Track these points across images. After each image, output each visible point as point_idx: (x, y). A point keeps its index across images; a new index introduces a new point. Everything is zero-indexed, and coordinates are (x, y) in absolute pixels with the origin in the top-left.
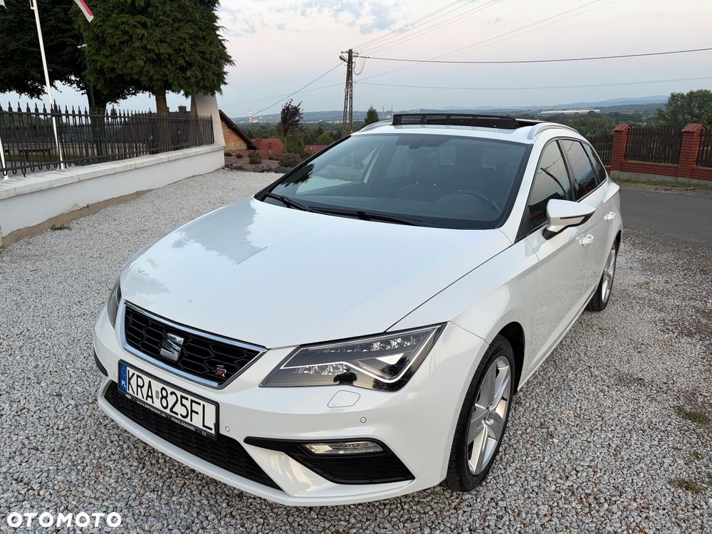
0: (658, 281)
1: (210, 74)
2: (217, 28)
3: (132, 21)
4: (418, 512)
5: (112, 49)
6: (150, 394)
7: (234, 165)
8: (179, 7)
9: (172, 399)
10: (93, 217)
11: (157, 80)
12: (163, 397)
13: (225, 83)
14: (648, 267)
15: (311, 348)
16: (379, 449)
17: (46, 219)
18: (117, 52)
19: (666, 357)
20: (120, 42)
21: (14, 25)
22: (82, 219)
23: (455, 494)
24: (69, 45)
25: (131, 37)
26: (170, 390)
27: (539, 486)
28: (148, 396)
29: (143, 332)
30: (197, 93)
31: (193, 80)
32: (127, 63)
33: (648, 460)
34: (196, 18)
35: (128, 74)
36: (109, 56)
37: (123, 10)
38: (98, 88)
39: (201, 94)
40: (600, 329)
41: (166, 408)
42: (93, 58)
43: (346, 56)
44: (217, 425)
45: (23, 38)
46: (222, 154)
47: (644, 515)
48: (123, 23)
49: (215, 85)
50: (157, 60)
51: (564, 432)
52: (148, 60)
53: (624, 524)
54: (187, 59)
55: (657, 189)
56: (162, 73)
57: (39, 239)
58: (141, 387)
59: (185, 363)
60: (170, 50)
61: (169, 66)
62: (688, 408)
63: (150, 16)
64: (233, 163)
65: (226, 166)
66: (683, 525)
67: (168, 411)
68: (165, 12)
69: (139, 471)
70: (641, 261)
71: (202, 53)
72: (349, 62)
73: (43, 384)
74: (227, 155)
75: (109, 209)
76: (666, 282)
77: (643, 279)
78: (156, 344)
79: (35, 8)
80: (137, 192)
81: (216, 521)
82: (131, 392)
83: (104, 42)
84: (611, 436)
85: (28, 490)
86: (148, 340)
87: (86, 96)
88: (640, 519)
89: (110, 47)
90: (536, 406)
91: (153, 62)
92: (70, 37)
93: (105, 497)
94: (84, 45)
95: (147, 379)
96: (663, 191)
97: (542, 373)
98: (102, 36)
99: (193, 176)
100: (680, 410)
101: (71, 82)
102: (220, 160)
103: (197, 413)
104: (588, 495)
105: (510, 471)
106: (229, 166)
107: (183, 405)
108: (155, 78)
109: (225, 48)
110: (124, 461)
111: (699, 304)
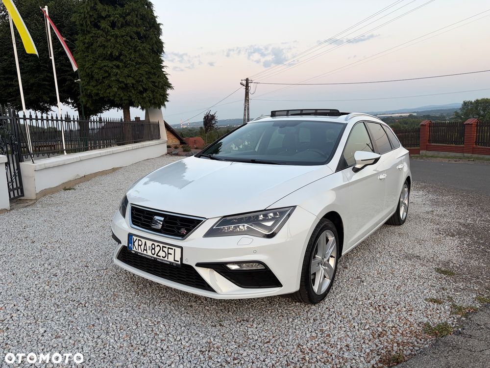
0: (440, 210)
1: (158, 95)
2: (163, 67)
3: (110, 65)
4: (286, 313)
5: (97, 82)
6: (145, 249)
7: (173, 153)
8: (139, 55)
9: (157, 249)
10: (88, 183)
11: (125, 100)
12: (153, 249)
13: (168, 101)
14: (435, 203)
15: (228, 218)
16: (263, 268)
17: (61, 183)
18: (100, 83)
19: (435, 246)
20: (103, 77)
21: (34, 68)
22: (81, 184)
23: (307, 306)
24: (68, 80)
25: (109, 74)
26: (156, 244)
27: (353, 303)
28: (144, 250)
29: (142, 218)
30: (149, 107)
31: (147, 99)
32: (106, 90)
33: (415, 291)
34: (150, 62)
35: (107, 97)
36: (95, 86)
37: (105, 58)
38: (87, 106)
39: (152, 108)
40: (399, 234)
41: (154, 254)
42: (86, 87)
43: (244, 82)
44: (182, 259)
45: (39, 76)
46: (165, 146)
47: (409, 313)
48: (105, 66)
49: (161, 102)
50: (125, 88)
51: (370, 280)
52: (120, 88)
53: (397, 317)
54: (144, 86)
55: (449, 161)
56: (128, 95)
57: (57, 195)
58: (141, 246)
59: (165, 230)
60: (133, 81)
61: (133, 91)
62: (443, 269)
63: (121, 61)
64: (172, 152)
65: (168, 153)
66: (430, 317)
67: (155, 256)
68: (131, 59)
69: (136, 296)
70: (431, 200)
71: (154, 82)
72: (246, 86)
73: (77, 262)
74: (168, 147)
75: (97, 178)
76: (445, 211)
77: (431, 209)
78: (149, 222)
79: (52, 58)
80: (113, 169)
81: (179, 315)
82: (134, 249)
83: (92, 77)
84: (396, 281)
85: (79, 304)
86: (144, 221)
87: (77, 112)
88: (406, 315)
89: (96, 80)
90: (355, 269)
91: (123, 89)
92: (69, 75)
93: (120, 306)
94: (79, 80)
95: (144, 241)
96: (453, 162)
97: (361, 255)
98: (92, 74)
99: (147, 159)
100: (438, 270)
101: (68, 103)
102: (164, 149)
103: (171, 254)
104: (379, 306)
105: (338, 297)
106: (170, 153)
107: (163, 251)
108: (124, 98)
109: (167, 79)
110: (128, 293)
111: (462, 221)
